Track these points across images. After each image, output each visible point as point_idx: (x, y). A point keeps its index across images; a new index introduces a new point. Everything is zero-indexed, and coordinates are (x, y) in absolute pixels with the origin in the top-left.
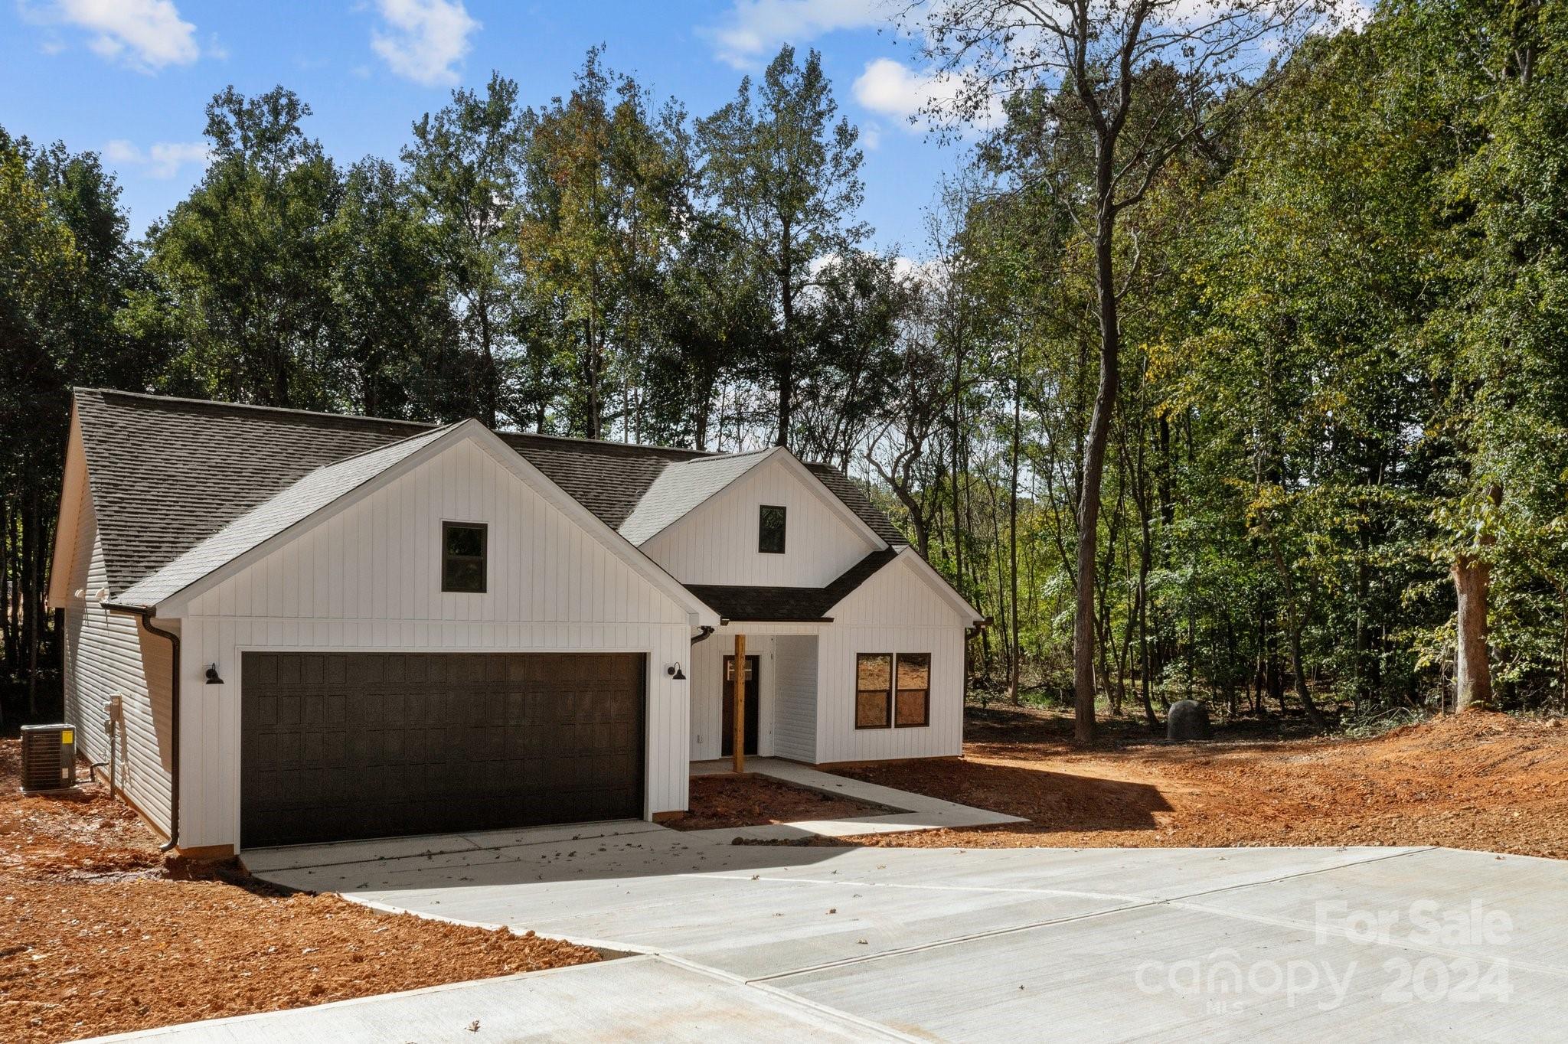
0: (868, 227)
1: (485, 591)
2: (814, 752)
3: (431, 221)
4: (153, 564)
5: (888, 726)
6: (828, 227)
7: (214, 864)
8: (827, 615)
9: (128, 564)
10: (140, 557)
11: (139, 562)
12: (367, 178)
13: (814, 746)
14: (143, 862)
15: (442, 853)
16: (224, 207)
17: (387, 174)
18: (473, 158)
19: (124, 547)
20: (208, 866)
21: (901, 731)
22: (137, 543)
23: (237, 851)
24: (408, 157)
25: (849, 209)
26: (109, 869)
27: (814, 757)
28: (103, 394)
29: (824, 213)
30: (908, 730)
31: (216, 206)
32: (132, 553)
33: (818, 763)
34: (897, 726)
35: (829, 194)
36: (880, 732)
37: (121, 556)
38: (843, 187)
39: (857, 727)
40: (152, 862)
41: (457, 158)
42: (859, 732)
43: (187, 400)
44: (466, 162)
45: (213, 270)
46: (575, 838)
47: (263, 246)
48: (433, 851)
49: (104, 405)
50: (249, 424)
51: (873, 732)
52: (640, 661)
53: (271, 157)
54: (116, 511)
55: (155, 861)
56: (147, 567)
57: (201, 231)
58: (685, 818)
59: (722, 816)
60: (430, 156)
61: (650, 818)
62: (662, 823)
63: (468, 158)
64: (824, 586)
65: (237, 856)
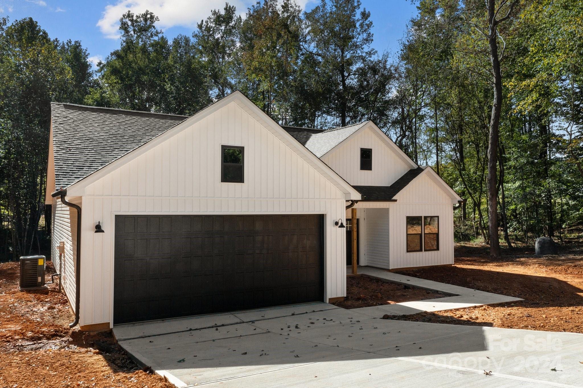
0: (374, 51)
1: (243, 182)
2: (389, 263)
3: (204, 59)
4: (79, 176)
5: (421, 250)
6: (359, 52)
7: (98, 334)
8: (394, 198)
9: (67, 176)
10: (72, 173)
11: (72, 175)
12: (179, 43)
13: (389, 260)
14: (59, 334)
15: (223, 325)
16: (126, 55)
17: (187, 40)
18: (219, 36)
19: (66, 169)
20: (95, 336)
21: (427, 253)
22: (72, 167)
23: (111, 326)
24: (196, 36)
25: (368, 44)
26: (40, 339)
27: (389, 266)
28: (64, 105)
29: (357, 46)
30: (430, 252)
31: (123, 55)
32: (69, 171)
33: (390, 269)
34: (425, 250)
35: (359, 39)
36: (418, 253)
37: (63, 172)
38: (365, 35)
39: (408, 251)
40: (64, 333)
41: (213, 36)
42: (408, 253)
43: (102, 108)
44: (216, 37)
45: (122, 79)
46: (293, 314)
47: (140, 69)
48: (218, 324)
49: (64, 109)
50: (129, 117)
51: (415, 253)
52: (320, 219)
53: (144, 37)
54: (63, 153)
55: (66, 333)
56: (75, 178)
57: (118, 64)
58: (344, 301)
59: (364, 299)
60: (203, 36)
61: (328, 302)
62: (334, 304)
63: (218, 36)
64: (389, 186)
65: (111, 329)
